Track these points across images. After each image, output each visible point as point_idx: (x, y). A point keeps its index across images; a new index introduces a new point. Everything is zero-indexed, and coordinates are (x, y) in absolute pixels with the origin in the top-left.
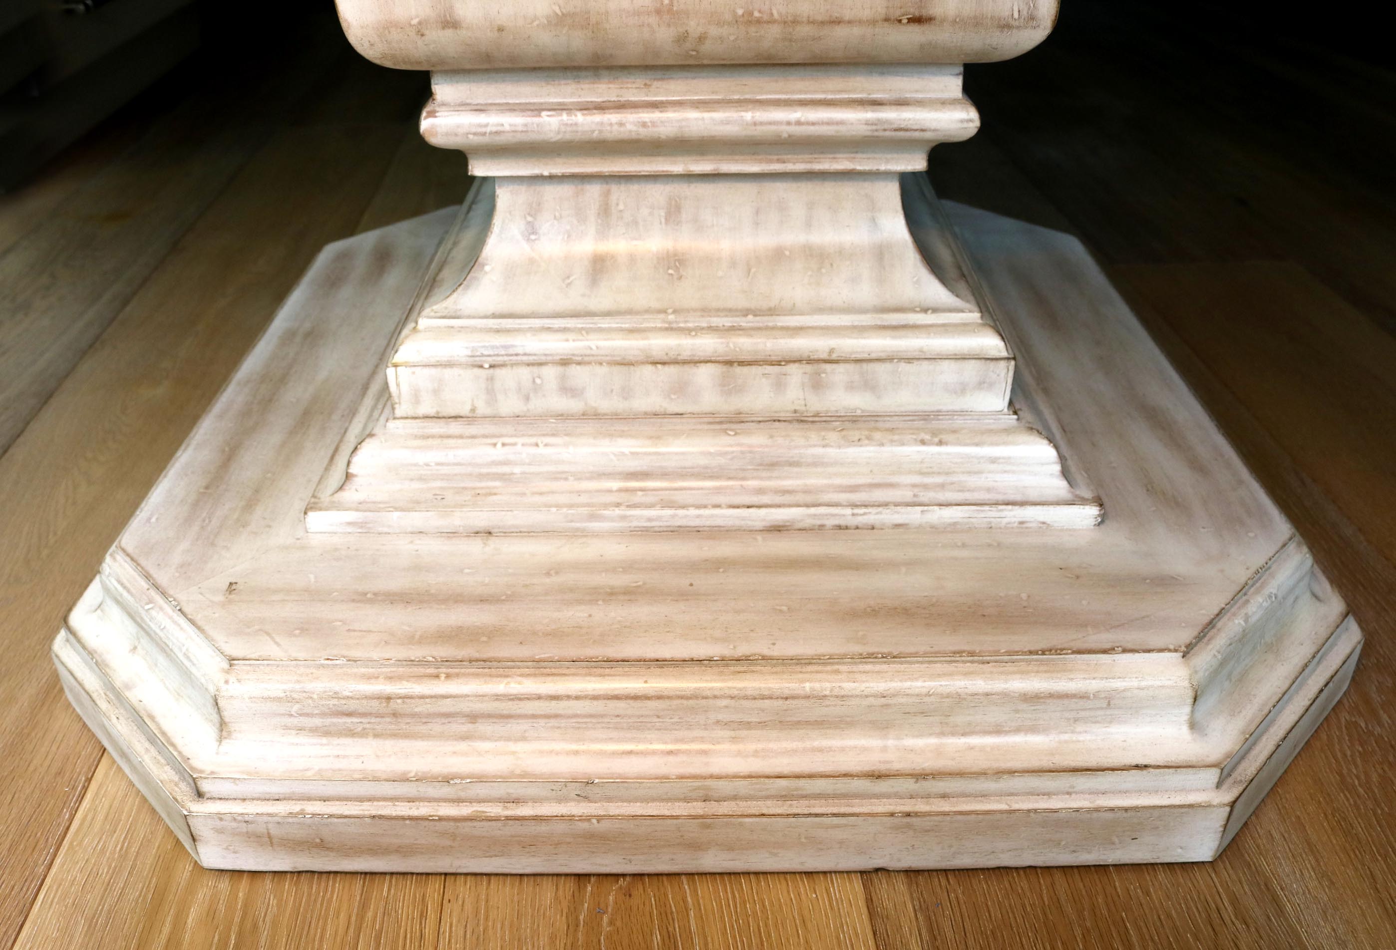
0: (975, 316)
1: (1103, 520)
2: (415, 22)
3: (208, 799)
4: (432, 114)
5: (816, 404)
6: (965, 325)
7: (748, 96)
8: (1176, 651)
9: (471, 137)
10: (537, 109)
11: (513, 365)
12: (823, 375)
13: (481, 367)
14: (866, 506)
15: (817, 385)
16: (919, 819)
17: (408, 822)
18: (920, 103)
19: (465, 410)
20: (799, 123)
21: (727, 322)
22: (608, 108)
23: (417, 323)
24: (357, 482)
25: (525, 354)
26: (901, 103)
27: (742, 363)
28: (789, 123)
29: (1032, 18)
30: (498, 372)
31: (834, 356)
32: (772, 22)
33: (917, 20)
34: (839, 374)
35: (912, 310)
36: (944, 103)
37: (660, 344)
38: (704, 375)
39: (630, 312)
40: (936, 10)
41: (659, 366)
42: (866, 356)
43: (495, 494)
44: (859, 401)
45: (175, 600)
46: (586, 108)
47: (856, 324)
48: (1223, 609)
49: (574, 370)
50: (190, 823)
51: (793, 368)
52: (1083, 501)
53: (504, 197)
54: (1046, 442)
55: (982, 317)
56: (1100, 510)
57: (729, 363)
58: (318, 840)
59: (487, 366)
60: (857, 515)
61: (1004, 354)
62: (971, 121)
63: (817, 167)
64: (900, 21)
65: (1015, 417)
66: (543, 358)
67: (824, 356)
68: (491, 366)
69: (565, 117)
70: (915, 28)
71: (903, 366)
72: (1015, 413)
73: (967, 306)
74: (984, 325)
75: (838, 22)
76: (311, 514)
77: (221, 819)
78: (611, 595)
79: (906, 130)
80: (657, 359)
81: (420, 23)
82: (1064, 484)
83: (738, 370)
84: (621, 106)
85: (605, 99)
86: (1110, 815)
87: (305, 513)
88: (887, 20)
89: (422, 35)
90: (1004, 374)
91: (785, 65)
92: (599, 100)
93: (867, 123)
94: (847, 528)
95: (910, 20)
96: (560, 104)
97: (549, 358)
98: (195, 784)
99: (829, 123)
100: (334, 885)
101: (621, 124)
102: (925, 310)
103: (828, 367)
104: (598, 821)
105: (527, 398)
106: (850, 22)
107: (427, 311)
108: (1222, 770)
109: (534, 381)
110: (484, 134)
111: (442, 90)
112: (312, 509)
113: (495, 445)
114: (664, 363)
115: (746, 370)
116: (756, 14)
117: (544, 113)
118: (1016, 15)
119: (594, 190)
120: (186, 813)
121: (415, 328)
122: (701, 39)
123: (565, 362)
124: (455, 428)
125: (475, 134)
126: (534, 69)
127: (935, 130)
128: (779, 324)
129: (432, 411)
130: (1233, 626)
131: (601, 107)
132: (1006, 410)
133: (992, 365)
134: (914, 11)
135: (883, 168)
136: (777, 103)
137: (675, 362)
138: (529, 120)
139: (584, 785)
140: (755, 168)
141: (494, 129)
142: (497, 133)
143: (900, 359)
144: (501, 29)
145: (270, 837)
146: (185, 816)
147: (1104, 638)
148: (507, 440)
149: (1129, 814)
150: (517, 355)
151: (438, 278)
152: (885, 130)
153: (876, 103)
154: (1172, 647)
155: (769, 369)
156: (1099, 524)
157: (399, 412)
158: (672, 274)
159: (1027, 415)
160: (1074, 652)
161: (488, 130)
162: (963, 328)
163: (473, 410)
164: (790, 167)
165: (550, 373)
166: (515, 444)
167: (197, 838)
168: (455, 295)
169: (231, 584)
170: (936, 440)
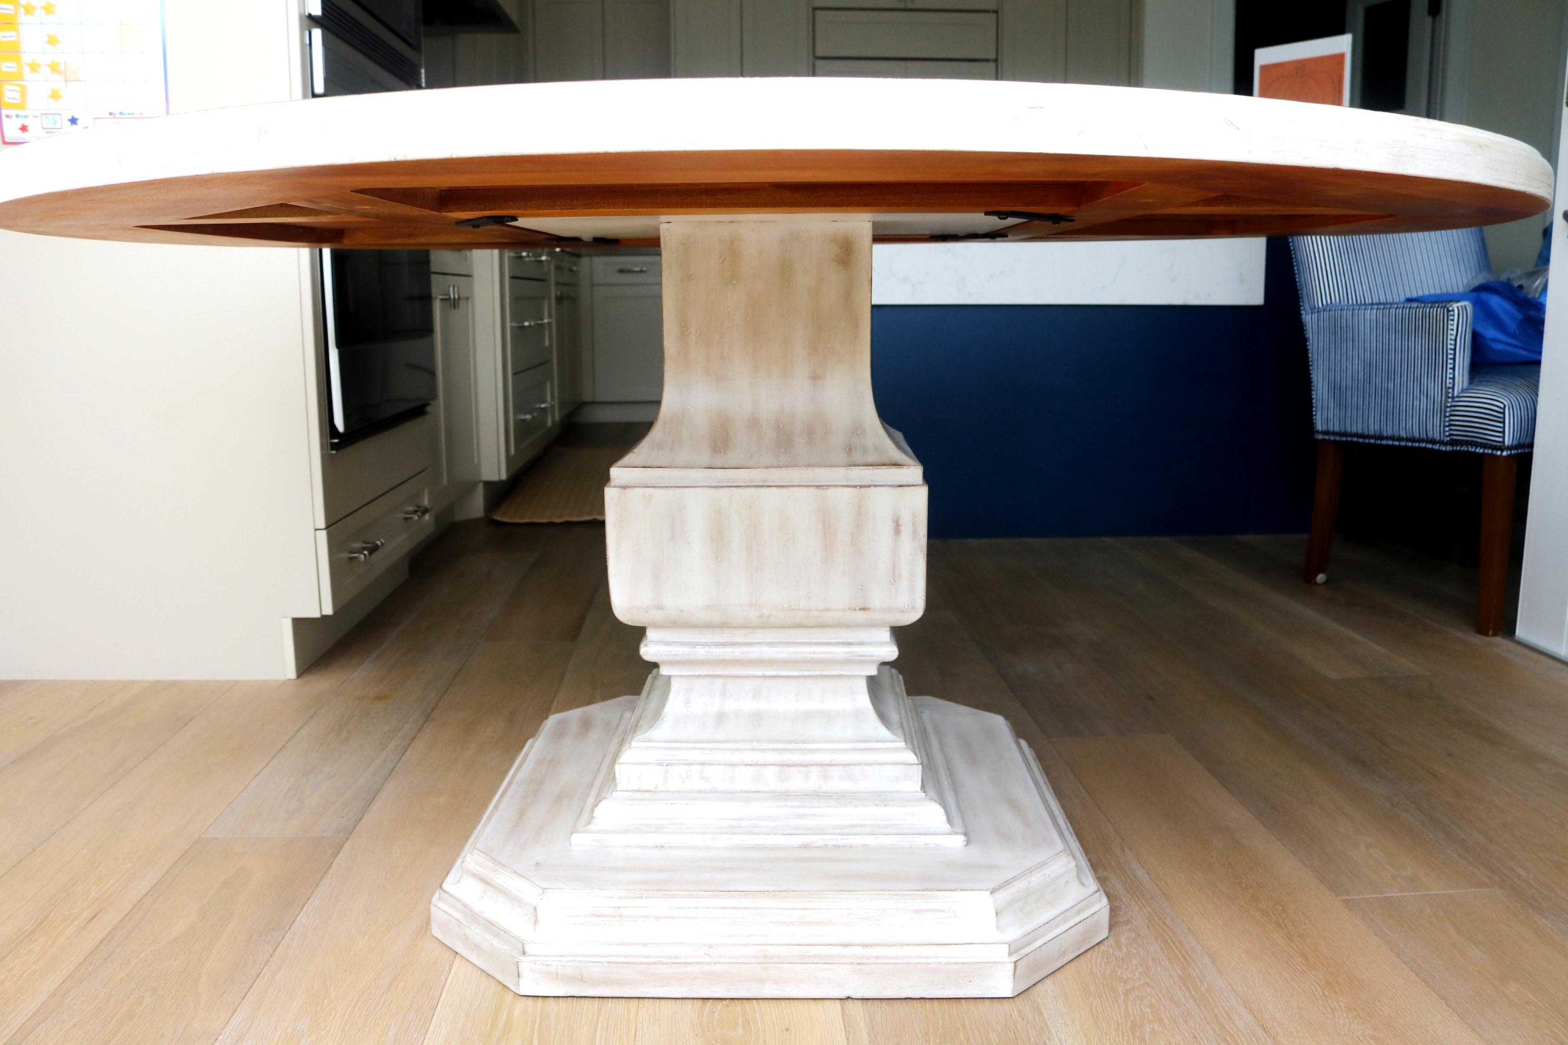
0: (902, 744)
1: (968, 843)
2: (645, 606)
3: (529, 955)
4: (646, 646)
5: (825, 787)
6: (897, 748)
7: (791, 640)
8: (986, 890)
9: (663, 656)
10: (694, 645)
11: (678, 764)
12: (828, 772)
13: (662, 765)
14: (848, 835)
15: (825, 777)
16: (865, 966)
17: (625, 965)
18: (870, 644)
19: (652, 788)
20: (814, 653)
21: (782, 746)
22: (728, 645)
23: (630, 744)
24: (595, 820)
25: (683, 760)
26: (861, 644)
27: (788, 766)
28: (810, 653)
29: (913, 608)
30: (669, 768)
31: (833, 763)
32: (800, 610)
33: (863, 609)
34: (836, 772)
35: (871, 741)
36: (881, 644)
37: (749, 757)
38: (770, 772)
39: (735, 741)
40: (871, 605)
41: (748, 767)
42: (848, 763)
43: (665, 828)
44: (847, 786)
45: (510, 868)
46: (717, 645)
47: (844, 748)
48: (1016, 876)
49: (707, 768)
50: (519, 966)
51: (812, 768)
52: (957, 833)
53: (675, 685)
54: (938, 805)
55: (906, 744)
56: (965, 838)
57: (782, 765)
58: (580, 976)
59: (665, 765)
60: (844, 839)
61: (916, 762)
62: (894, 652)
63: (825, 673)
64: (856, 609)
65: (924, 794)
66: (692, 762)
67: (829, 763)
68: (667, 765)
69: (707, 649)
70: (862, 612)
71: (866, 768)
72: (924, 792)
73: (899, 739)
74: (906, 748)
75: (828, 610)
76: (574, 835)
77: (535, 963)
78: (723, 869)
79: (864, 656)
80: (747, 763)
81: (647, 607)
82: (948, 826)
83: (786, 769)
84: (733, 644)
85: (726, 641)
86: (956, 967)
87: (571, 834)
88: (850, 609)
89: (647, 612)
90: (917, 772)
91: (808, 627)
92: (723, 641)
93: (846, 653)
94: (839, 846)
95: (860, 609)
96: (706, 643)
97: (695, 762)
98: (523, 946)
99: (829, 653)
100: (584, 1004)
101: (733, 652)
102: (878, 741)
103: (829, 768)
104: (715, 965)
105: (683, 782)
106: (833, 610)
107: (636, 738)
108: (1009, 946)
109: (687, 773)
110: (669, 655)
111: (651, 634)
112: (574, 833)
113: (667, 804)
114: (751, 765)
115: (790, 769)
116: (793, 607)
117: (698, 647)
118: (906, 607)
119: (719, 682)
120: (518, 960)
121: (630, 746)
122: (769, 617)
123: (703, 764)
124: (647, 795)
125: (665, 655)
126: (694, 627)
127: (877, 656)
128: (807, 748)
129: (635, 788)
130: (1022, 884)
131: (724, 645)
132: (920, 790)
133: (911, 766)
134: (863, 606)
135: (856, 673)
136: (805, 644)
137: (756, 765)
138: (691, 650)
139: (708, 947)
140: (796, 673)
141: (675, 653)
142: (676, 655)
143: (865, 764)
144: (682, 611)
145: (557, 974)
146: (518, 962)
147: (954, 886)
148: (673, 802)
149: (965, 966)
150: (680, 760)
151: (639, 725)
152: (855, 656)
153: (850, 644)
154: (984, 889)
155: (801, 769)
156: (966, 845)
157: (620, 787)
158: (755, 724)
159: (932, 793)
160: (938, 891)
161: (672, 653)
162: (897, 749)
163: (656, 788)
164: (812, 673)
165: (695, 769)
166: (677, 804)
167: (521, 975)
168: (649, 731)
169: (537, 863)
170: (883, 804)
